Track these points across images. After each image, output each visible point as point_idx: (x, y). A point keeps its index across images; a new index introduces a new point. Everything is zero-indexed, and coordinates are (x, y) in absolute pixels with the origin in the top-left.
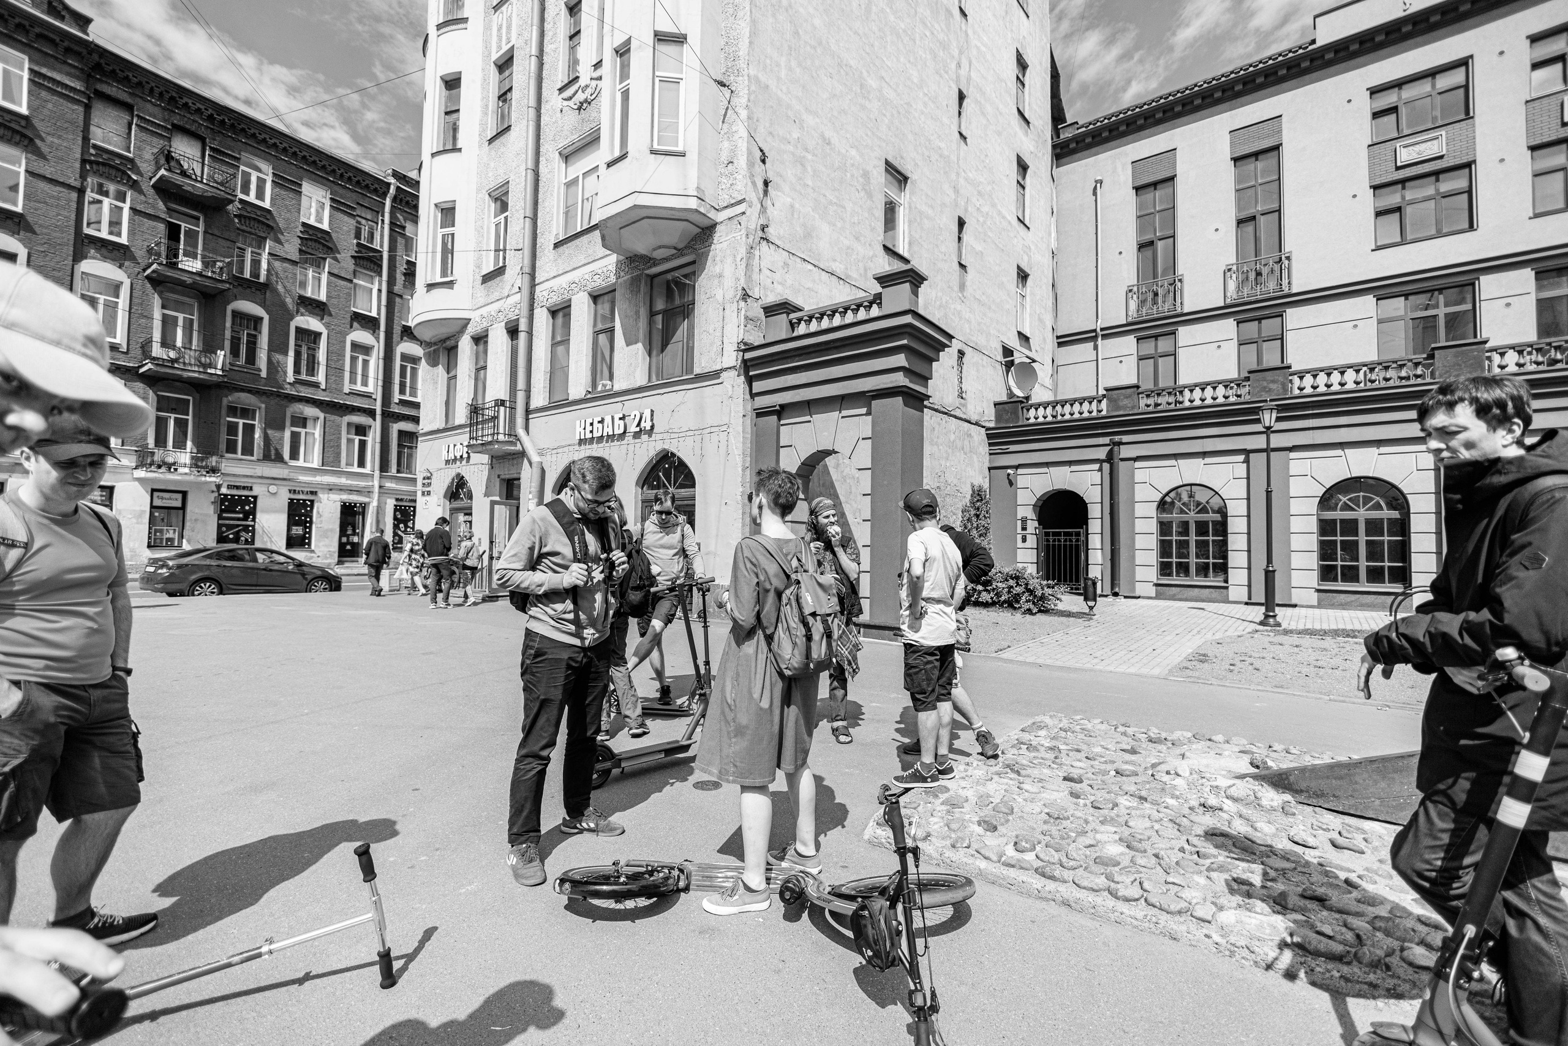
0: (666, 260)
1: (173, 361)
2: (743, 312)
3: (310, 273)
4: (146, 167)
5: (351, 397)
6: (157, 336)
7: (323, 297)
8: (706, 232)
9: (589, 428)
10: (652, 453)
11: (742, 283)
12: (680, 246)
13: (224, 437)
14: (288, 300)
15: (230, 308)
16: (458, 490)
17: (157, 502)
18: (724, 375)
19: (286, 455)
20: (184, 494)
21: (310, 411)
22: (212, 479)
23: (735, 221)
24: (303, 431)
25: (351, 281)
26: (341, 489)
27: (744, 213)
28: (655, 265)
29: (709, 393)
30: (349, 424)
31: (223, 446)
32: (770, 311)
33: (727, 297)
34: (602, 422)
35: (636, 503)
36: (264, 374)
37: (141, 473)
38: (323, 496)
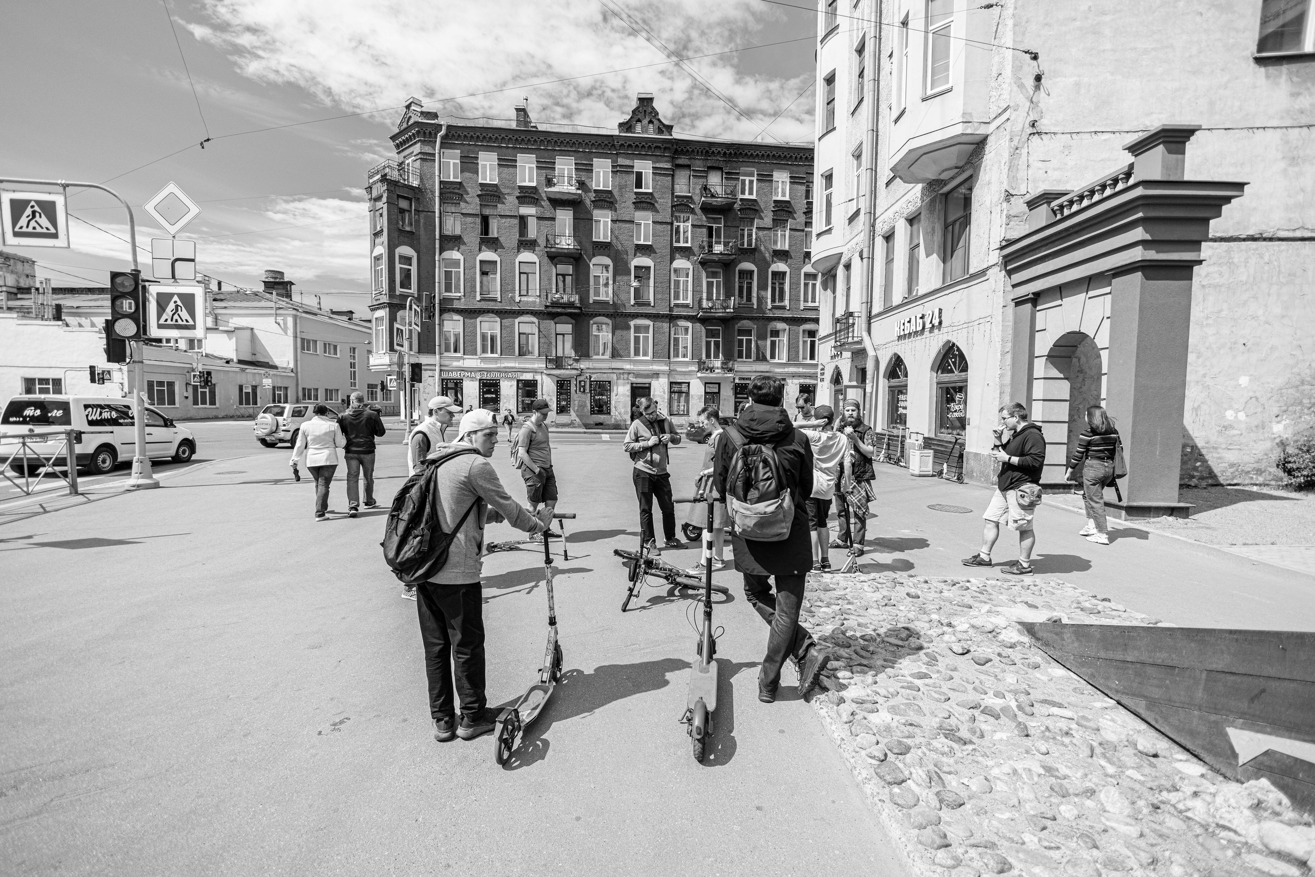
0: (953, 178)
1: (711, 308)
2: (1005, 212)
3: (779, 233)
4: (696, 198)
5: (805, 312)
6: (705, 296)
7: (787, 248)
8: (980, 144)
9: (902, 327)
10: (941, 344)
11: (1005, 186)
12: (961, 164)
13: (736, 349)
14: (767, 255)
15: (737, 269)
16: (837, 378)
17: (708, 390)
18: (989, 272)
19: (768, 357)
20: (719, 384)
21: (780, 326)
22: (730, 375)
23: (1002, 129)
24: (777, 339)
25: (803, 230)
26: (800, 376)
27: (1008, 119)
28: (945, 185)
29: (978, 290)
30: (804, 331)
31: (736, 355)
32: (1032, 204)
33: (994, 202)
34: (909, 322)
35: (931, 385)
36: (755, 307)
37: (699, 375)
38: (789, 381)
